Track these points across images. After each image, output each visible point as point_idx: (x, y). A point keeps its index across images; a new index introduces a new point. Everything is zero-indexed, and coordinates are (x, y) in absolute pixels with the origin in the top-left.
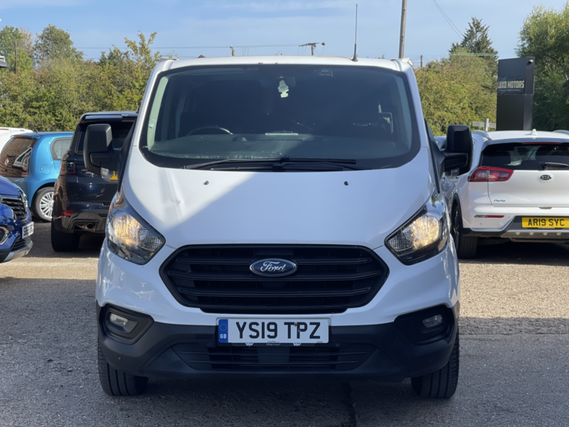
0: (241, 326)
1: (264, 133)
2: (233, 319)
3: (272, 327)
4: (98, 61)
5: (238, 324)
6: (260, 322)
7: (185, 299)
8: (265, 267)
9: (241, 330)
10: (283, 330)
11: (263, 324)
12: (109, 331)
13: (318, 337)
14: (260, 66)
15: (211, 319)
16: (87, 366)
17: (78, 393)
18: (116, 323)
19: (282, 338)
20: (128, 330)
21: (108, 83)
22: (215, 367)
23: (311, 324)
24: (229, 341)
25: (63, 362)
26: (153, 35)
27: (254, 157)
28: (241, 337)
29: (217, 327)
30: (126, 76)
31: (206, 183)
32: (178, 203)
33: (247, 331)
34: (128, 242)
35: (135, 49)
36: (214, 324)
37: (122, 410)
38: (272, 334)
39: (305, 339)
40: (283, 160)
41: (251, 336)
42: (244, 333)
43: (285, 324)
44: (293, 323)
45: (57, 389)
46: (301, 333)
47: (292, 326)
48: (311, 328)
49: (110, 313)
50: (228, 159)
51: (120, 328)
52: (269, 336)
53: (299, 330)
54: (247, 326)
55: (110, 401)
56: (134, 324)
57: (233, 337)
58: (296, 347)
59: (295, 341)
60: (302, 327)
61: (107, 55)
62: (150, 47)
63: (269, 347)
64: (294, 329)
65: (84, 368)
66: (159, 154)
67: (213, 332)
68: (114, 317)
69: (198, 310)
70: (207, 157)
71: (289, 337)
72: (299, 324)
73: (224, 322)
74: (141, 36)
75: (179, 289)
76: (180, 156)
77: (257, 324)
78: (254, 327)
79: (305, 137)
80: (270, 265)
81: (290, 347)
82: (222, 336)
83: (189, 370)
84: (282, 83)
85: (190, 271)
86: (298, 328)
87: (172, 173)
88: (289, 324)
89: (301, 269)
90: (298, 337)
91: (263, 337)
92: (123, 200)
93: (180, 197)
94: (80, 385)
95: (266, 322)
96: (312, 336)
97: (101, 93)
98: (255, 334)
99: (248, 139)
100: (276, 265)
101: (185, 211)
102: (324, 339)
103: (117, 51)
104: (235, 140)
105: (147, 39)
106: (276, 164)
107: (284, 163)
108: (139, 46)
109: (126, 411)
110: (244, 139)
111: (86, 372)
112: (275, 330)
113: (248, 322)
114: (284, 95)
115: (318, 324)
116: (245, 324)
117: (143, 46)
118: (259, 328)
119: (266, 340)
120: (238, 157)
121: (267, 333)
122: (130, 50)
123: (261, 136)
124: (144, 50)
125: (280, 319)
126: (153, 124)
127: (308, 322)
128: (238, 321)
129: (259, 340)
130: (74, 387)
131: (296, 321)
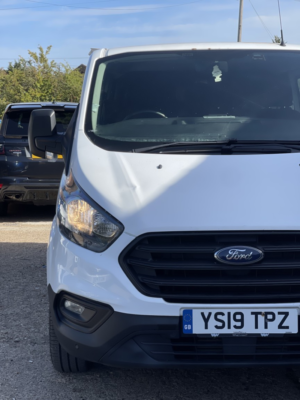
0: (206, 316)
1: (202, 116)
2: (198, 310)
3: (238, 317)
4: (6, 69)
5: (203, 314)
6: (226, 312)
7: (147, 289)
8: (230, 256)
9: (206, 320)
10: (249, 320)
11: (229, 314)
12: (64, 317)
13: (287, 327)
14: (194, 52)
15: (174, 310)
16: (32, 335)
17: (29, 369)
18: (71, 309)
19: (249, 328)
20: (86, 318)
21: (17, 83)
22: (177, 358)
23: (280, 313)
24: (195, 332)
25: (9, 331)
26: (49, 48)
27: (201, 140)
28: (206, 327)
29: (180, 318)
30: (30, 79)
31: (160, 167)
32: (134, 188)
33: (212, 322)
34: (80, 227)
35: (36, 58)
36: (178, 315)
37: (75, 390)
38: (239, 324)
39: (273, 328)
40: (231, 142)
41: (217, 327)
42: (209, 323)
43: (252, 313)
44: (260, 313)
45: (7, 364)
46: (269, 323)
47: (259, 316)
48: (279, 318)
49: (65, 300)
50: (175, 142)
51: (76, 315)
52: (235, 327)
53: (267, 321)
54: (212, 316)
55: (61, 380)
56: (91, 313)
57: (198, 328)
58: (264, 338)
59: (262, 331)
60: (270, 317)
61: (13, 64)
62: (47, 57)
63: (235, 338)
64: (261, 319)
65: (29, 338)
66: (106, 138)
67: (177, 322)
68: (68, 304)
69: (160, 301)
70: (154, 140)
71: (256, 327)
72: (266, 314)
73: (188, 313)
74: (41, 49)
75: (140, 278)
76: (127, 140)
77: (223, 314)
78: (219, 317)
79: (243, 120)
80: (235, 253)
81: (257, 338)
82: (187, 327)
83: (151, 362)
84: (216, 68)
85: (151, 259)
86: (266, 318)
87: (123, 157)
88: (256, 314)
89: (268, 256)
90: (266, 327)
91: (229, 327)
92: (73, 184)
93: (134, 181)
94: (29, 359)
95: (232, 312)
96: (280, 327)
97: (12, 92)
98: (220, 324)
99: (188, 122)
100: (243, 253)
101: (142, 196)
102: (294, 330)
103: (23, 60)
104: (175, 123)
105: (45, 50)
106: (225, 147)
107: (232, 146)
108: (39, 56)
109: (80, 391)
110: (184, 123)
111: (33, 343)
112: (242, 320)
113: (214, 312)
114: (218, 79)
115: (287, 314)
116: (210, 314)
117: (42, 56)
118: (225, 318)
119: (233, 331)
120: (185, 140)
121: (233, 323)
122: (32, 58)
123: (199, 119)
124: (43, 59)
125: (247, 309)
126: (95, 109)
127: (276, 311)
128: (202, 311)
129: (225, 331)
130: (24, 362)
131: (263, 311)
